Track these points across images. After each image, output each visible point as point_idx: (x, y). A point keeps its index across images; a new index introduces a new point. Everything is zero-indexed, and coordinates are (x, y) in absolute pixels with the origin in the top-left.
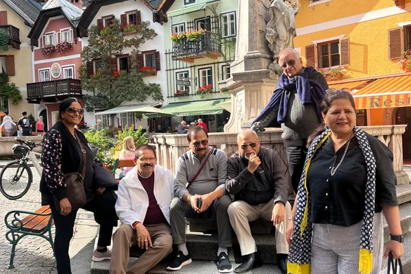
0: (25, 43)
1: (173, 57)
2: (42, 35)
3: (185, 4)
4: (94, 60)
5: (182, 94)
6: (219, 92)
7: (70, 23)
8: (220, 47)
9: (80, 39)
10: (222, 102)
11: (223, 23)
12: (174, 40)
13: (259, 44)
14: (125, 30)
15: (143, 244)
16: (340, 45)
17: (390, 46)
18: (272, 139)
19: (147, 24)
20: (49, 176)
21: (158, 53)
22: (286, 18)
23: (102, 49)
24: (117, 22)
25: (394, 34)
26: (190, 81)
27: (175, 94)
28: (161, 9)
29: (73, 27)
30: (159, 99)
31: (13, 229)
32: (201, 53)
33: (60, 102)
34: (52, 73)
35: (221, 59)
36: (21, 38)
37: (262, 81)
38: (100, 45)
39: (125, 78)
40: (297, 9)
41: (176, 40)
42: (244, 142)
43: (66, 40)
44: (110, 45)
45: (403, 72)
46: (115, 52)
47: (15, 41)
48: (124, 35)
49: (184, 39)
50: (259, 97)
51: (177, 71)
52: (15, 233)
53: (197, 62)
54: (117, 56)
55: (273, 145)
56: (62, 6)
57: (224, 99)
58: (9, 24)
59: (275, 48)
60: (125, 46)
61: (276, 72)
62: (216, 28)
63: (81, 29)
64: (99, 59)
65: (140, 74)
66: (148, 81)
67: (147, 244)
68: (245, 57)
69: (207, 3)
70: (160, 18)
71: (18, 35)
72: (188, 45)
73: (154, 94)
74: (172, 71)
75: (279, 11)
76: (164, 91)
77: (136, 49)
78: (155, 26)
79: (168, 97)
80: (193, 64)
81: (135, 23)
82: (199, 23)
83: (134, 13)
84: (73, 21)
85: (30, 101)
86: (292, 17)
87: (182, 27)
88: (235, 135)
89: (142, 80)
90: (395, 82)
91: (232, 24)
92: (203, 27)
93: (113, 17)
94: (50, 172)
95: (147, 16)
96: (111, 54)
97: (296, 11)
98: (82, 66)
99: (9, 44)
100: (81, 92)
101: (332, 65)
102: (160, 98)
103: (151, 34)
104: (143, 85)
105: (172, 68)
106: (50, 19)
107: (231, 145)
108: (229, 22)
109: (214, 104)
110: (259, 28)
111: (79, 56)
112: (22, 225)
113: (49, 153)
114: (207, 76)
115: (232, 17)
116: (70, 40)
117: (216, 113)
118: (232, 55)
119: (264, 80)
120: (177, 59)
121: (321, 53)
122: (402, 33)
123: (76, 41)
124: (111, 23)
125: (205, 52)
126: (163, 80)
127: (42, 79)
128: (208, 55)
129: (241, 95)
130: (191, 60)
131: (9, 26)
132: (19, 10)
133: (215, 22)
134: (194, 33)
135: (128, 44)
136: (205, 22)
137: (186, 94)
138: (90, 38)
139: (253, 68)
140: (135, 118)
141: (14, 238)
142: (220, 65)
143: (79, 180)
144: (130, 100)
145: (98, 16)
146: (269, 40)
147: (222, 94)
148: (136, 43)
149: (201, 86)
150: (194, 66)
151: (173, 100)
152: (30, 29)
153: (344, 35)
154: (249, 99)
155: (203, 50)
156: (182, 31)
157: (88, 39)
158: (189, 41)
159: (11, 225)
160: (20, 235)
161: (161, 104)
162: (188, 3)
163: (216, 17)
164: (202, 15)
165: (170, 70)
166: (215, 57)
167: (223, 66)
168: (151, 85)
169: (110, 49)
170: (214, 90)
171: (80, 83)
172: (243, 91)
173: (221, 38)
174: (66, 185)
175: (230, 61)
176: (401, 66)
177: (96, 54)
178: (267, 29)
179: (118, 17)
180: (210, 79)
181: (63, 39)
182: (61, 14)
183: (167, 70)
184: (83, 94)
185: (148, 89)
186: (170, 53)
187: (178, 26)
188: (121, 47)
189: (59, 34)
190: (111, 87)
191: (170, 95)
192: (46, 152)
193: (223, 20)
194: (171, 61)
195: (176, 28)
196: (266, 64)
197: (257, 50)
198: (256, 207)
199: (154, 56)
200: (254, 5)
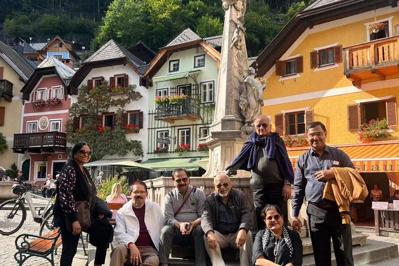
0: (17, 97)
1: (155, 117)
2: (34, 91)
3: (170, 71)
4: (81, 116)
5: (162, 151)
6: (196, 151)
7: (62, 81)
8: (199, 111)
9: (69, 96)
10: (198, 160)
11: (203, 91)
12: (158, 103)
13: (233, 110)
14: (113, 91)
15: (134, 261)
16: (305, 116)
17: (349, 119)
18: (242, 184)
19: (133, 87)
20: (66, 203)
21: (142, 112)
22: (255, 92)
23: (89, 107)
24: (106, 83)
25: (352, 109)
26: (170, 139)
27: (155, 151)
28: (148, 75)
29: (64, 86)
30: (139, 155)
31: (21, 250)
32: (181, 115)
33: (44, 153)
34: (39, 126)
35: (200, 122)
36: (14, 92)
37: (235, 140)
38: (88, 102)
39: (109, 133)
40: (265, 85)
41: (160, 103)
42: (219, 182)
43: (56, 96)
44: (97, 104)
45: (360, 143)
46: (102, 110)
47: (8, 94)
48: (112, 95)
49: (167, 102)
50: (232, 152)
51: (158, 130)
52: (23, 254)
53: (177, 123)
54: (104, 113)
55: (242, 188)
56: (55, 65)
57: (201, 157)
58: (4, 78)
59: (246, 114)
60: (112, 105)
61: (247, 133)
62: (196, 95)
63: (71, 87)
64: (86, 115)
65: (123, 131)
66: (131, 138)
67: (138, 261)
68: (222, 120)
69: (190, 72)
70: (146, 82)
71: (12, 89)
72: (170, 107)
73: (135, 150)
74: (153, 130)
75: (250, 85)
76: (145, 148)
77: (121, 108)
78: (141, 89)
79: (148, 153)
80: (173, 125)
81: (123, 85)
82: (181, 90)
83: (122, 76)
84: (65, 80)
85: (15, 150)
86: (261, 91)
87: (165, 92)
88: (212, 180)
89: (125, 137)
90: (353, 151)
91: (211, 92)
92: (184, 92)
93: (103, 79)
94: (66, 200)
95: (134, 80)
96: (97, 112)
97: (264, 86)
98: (70, 121)
99: (2, 97)
100: (65, 145)
101: (299, 133)
102: (140, 153)
103: (137, 96)
104: (125, 141)
105: (153, 127)
106: (44, 77)
107: (209, 187)
108: (208, 90)
109: (191, 162)
110: (234, 98)
111: (67, 111)
112: (29, 247)
113: (65, 184)
114: (185, 136)
115: (211, 86)
116: (61, 96)
117: (193, 169)
118: (209, 119)
119: (236, 139)
120: (159, 120)
121: (288, 122)
122: (359, 109)
123: (66, 98)
124: (100, 84)
125: (185, 115)
126: (145, 137)
127: (29, 130)
128: (188, 118)
129: (218, 150)
130: (172, 121)
131: (4, 81)
132: (15, 66)
133: (195, 89)
134: (176, 97)
135: (114, 104)
136: (186, 89)
137: (165, 151)
138: (79, 96)
139: (228, 128)
140: (115, 171)
141: (21, 258)
142: (198, 127)
143: (86, 207)
144: (112, 154)
145: (89, 77)
146: (242, 108)
147: (199, 152)
148: (122, 103)
149: (180, 144)
150: (175, 126)
151: (152, 156)
152: (23, 85)
153: (309, 107)
154: (224, 153)
155: (183, 112)
156: (165, 95)
157: (78, 96)
158: (171, 104)
159: (21, 247)
160: (27, 255)
161: (140, 159)
162: (172, 71)
163: (197, 85)
164: (184, 82)
165: (152, 129)
166: (194, 119)
167: (200, 128)
168: (133, 141)
169: (97, 107)
170: (191, 149)
171: (65, 137)
172: (220, 147)
173: (200, 103)
174: (77, 211)
175: (207, 124)
176: (359, 137)
177: (84, 110)
178: (241, 99)
179: (107, 79)
180: (188, 139)
181: (53, 96)
182: (54, 73)
183: (149, 129)
184: (67, 146)
185: (130, 144)
186: (152, 114)
187: (162, 91)
188: (107, 106)
189: (50, 90)
190: (95, 142)
191: (150, 152)
192: (64, 184)
193: (202, 87)
194: (153, 121)
195: (160, 92)
196: (239, 126)
197: (232, 114)
198: (227, 236)
199: (138, 116)
200: (231, 79)
